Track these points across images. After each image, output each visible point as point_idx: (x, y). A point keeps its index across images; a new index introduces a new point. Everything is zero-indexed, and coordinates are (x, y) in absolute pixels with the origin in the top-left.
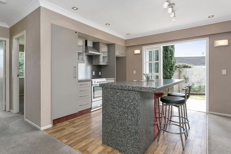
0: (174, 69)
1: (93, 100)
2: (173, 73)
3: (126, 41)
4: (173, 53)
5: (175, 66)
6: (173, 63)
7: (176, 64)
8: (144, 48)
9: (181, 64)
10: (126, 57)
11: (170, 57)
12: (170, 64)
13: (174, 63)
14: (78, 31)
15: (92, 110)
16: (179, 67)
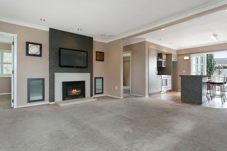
0: (214, 70)
1: (162, 87)
2: (213, 73)
3: (178, 51)
4: (212, 56)
5: (215, 67)
6: (212, 64)
7: (216, 65)
8: (192, 55)
9: (221, 65)
10: (177, 61)
11: (210, 59)
12: (210, 65)
13: (214, 64)
14: (157, 49)
15: (161, 93)
16: (219, 68)
